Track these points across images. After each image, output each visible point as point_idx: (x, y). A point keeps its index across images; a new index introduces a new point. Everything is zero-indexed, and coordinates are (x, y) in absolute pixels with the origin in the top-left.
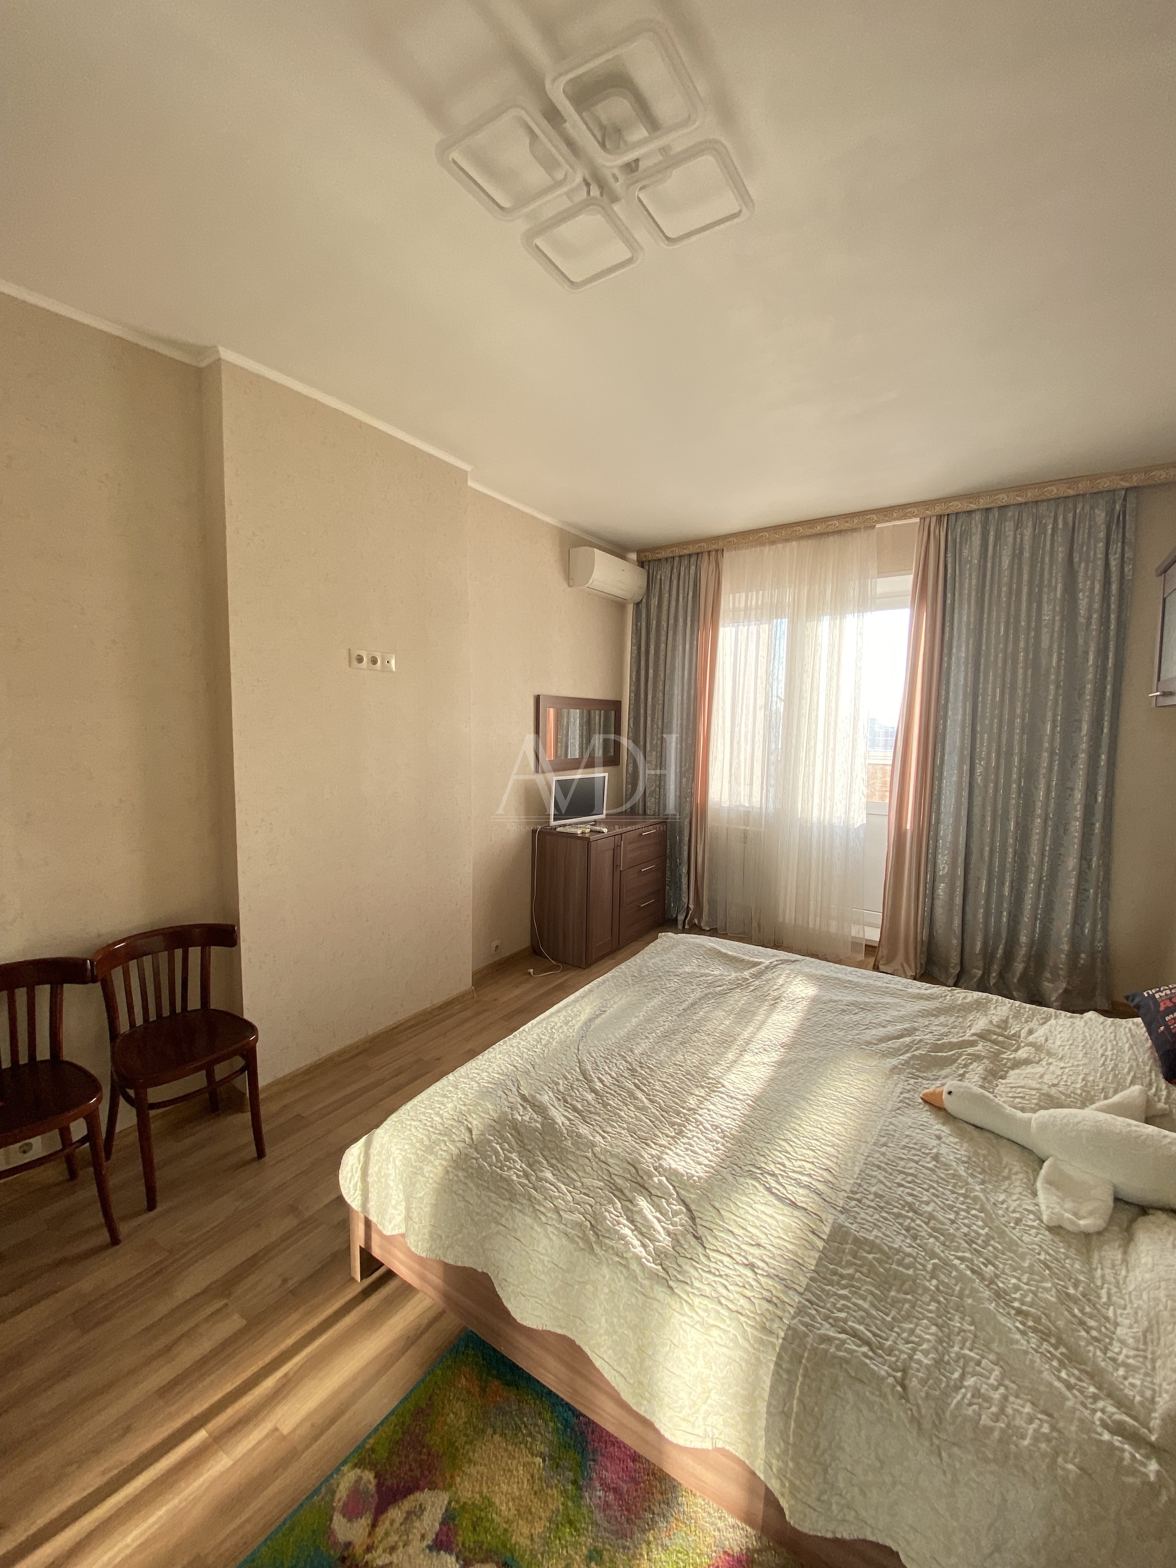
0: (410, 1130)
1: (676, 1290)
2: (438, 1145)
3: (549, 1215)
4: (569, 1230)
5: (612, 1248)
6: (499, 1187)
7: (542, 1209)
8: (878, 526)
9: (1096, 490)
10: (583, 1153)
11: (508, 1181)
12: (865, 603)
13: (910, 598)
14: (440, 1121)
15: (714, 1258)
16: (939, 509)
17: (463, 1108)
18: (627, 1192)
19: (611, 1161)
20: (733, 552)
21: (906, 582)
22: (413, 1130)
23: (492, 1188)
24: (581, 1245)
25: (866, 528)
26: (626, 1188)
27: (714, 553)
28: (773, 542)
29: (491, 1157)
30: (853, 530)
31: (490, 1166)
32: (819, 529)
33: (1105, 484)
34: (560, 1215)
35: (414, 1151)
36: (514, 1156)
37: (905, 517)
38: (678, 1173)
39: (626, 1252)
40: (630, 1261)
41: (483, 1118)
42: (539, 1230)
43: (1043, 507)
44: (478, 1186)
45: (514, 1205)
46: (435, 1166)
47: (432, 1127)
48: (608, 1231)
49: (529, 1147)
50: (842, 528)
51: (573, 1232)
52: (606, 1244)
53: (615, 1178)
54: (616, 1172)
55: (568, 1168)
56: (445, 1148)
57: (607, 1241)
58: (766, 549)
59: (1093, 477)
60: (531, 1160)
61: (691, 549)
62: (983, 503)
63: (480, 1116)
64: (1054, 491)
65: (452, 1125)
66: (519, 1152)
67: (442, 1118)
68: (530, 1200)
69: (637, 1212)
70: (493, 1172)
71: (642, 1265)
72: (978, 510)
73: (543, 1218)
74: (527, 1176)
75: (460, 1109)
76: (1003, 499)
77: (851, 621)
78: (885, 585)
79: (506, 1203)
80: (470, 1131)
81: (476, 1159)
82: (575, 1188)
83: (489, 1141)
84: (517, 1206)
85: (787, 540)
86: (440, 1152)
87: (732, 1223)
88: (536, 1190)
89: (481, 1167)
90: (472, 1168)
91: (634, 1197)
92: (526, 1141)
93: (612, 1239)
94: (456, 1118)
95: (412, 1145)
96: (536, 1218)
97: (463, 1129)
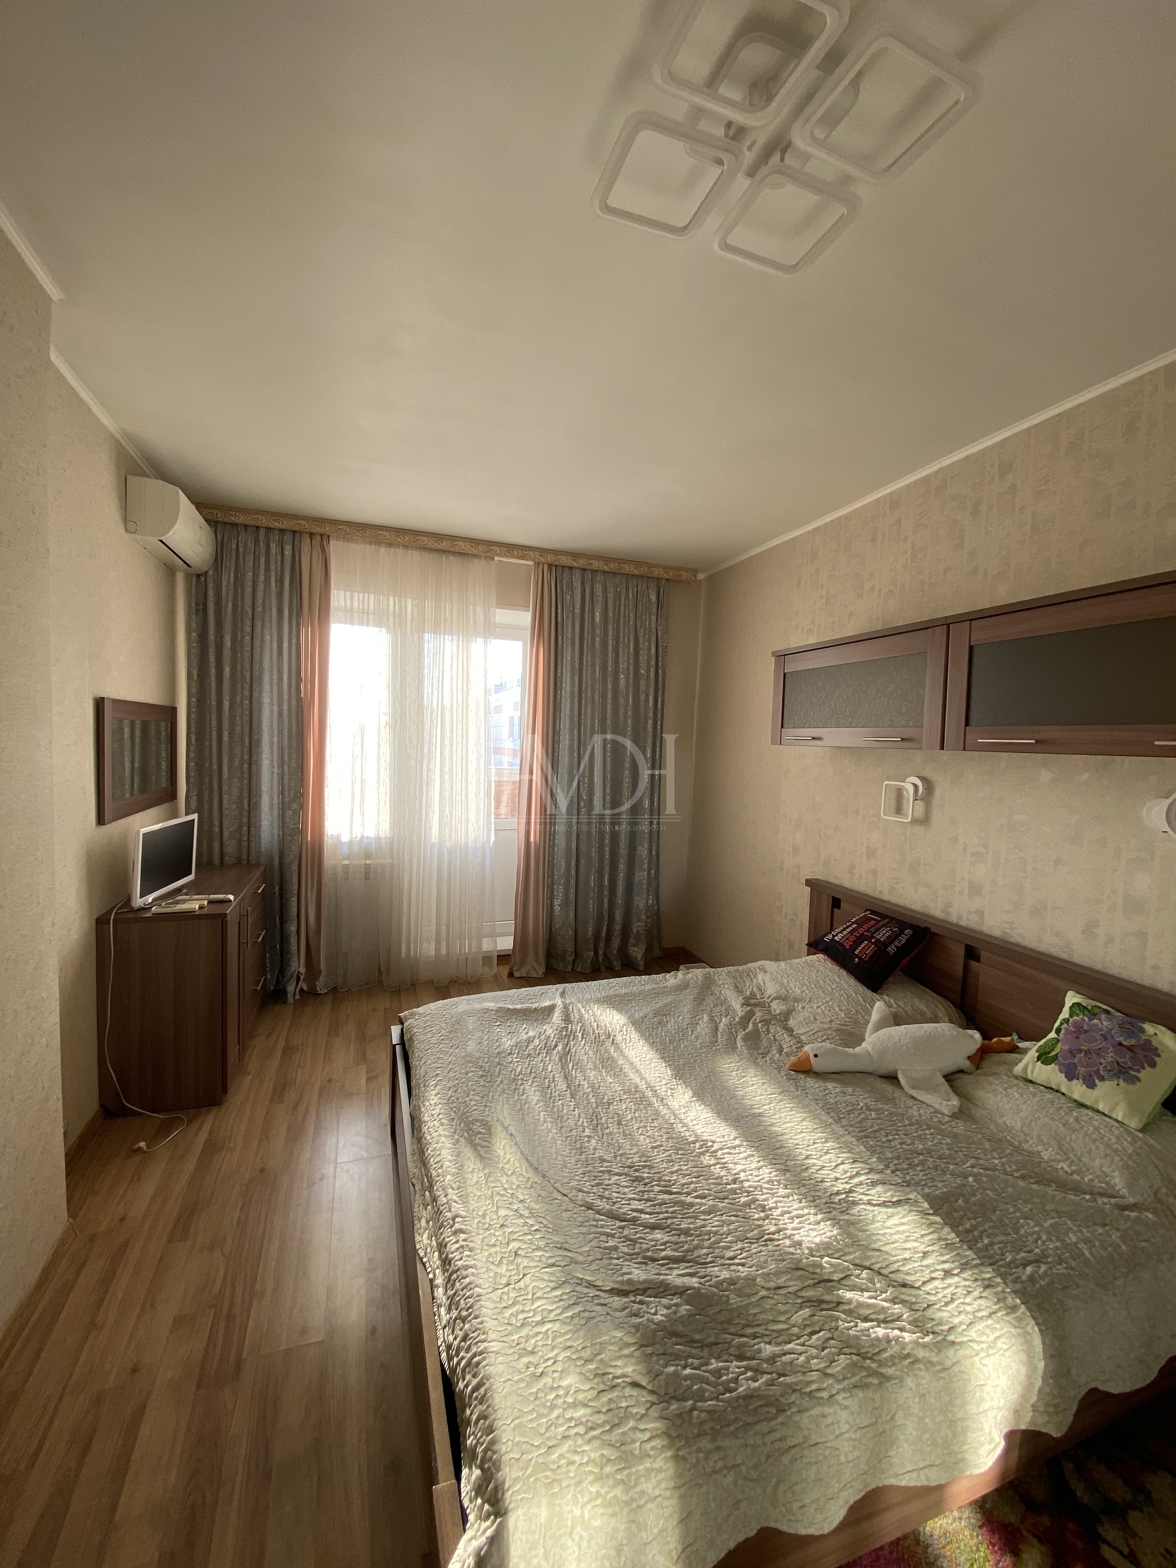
0: (572, 1463)
1: (958, 1340)
2: (633, 1441)
3: (825, 1385)
4: (853, 1380)
5: (892, 1357)
6: (755, 1410)
7: (814, 1387)
8: (496, 558)
9: (650, 575)
10: (757, 1297)
11: (749, 1397)
12: (491, 631)
13: (529, 633)
14: (588, 1411)
15: (932, 1289)
16: (550, 558)
17: (592, 1366)
18: (827, 1298)
19: (781, 1281)
20: (341, 543)
21: (525, 618)
22: (576, 1458)
23: (750, 1420)
24: (875, 1381)
25: (486, 557)
26: (822, 1295)
27: (318, 538)
28: (390, 545)
29: (703, 1390)
30: (475, 556)
31: (717, 1398)
32: (444, 545)
33: (656, 573)
34: (832, 1375)
35: (611, 1482)
36: (714, 1364)
37: (522, 557)
38: (827, 1243)
39: (903, 1348)
40: (915, 1352)
41: (630, 1356)
42: (832, 1410)
43: (618, 578)
44: (734, 1435)
45: (789, 1413)
46: (659, 1471)
47: (592, 1429)
48: (872, 1345)
49: (712, 1339)
50: (467, 551)
51: (858, 1378)
52: (886, 1359)
53: (803, 1294)
54: (796, 1288)
55: (766, 1324)
56: (648, 1435)
57: (886, 1355)
58: (383, 550)
59: (650, 565)
60: (732, 1350)
61: (285, 524)
62: (581, 563)
63: (627, 1356)
64: (627, 569)
65: (611, 1400)
66: (711, 1355)
67: (585, 1405)
68: (794, 1391)
69: (856, 1307)
70: (729, 1401)
71: (925, 1346)
72: (578, 568)
73: (825, 1395)
74: (758, 1371)
75: (590, 1371)
76: (596, 564)
77: (477, 645)
78: (503, 616)
79: (780, 1419)
80: (635, 1385)
81: (693, 1408)
82: (799, 1338)
83: (676, 1374)
84: (793, 1410)
85: (406, 547)
86: (648, 1446)
87: (897, 1252)
88: (785, 1375)
89: (710, 1412)
90: (702, 1423)
91: (838, 1296)
92: (698, 1337)
93: (884, 1350)
94: (602, 1387)
95: (599, 1478)
96: (820, 1401)
97: (628, 1391)
